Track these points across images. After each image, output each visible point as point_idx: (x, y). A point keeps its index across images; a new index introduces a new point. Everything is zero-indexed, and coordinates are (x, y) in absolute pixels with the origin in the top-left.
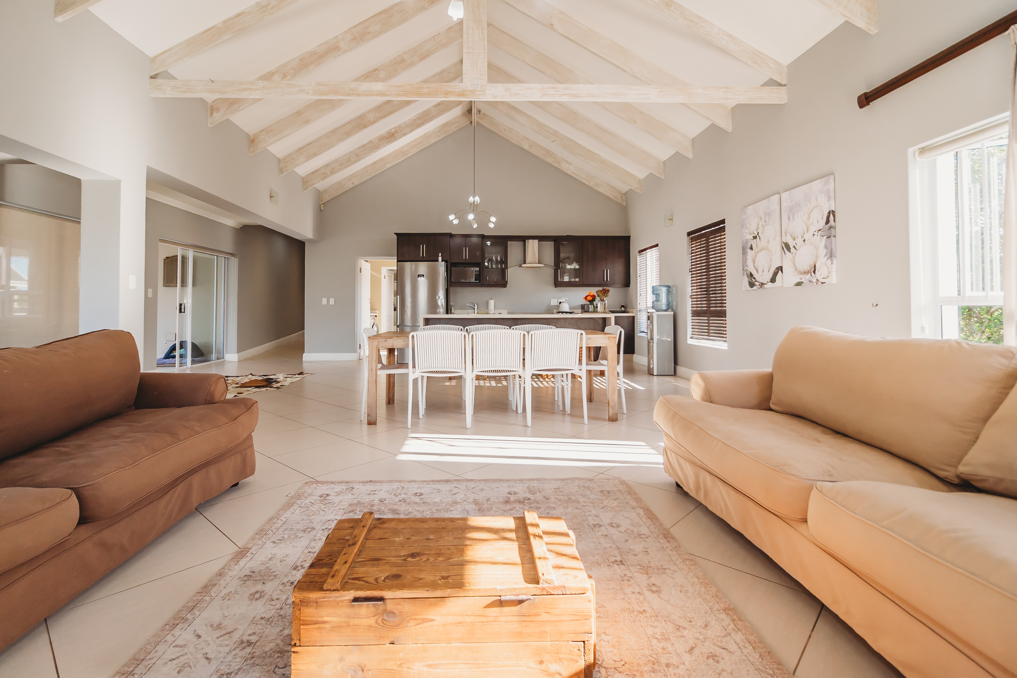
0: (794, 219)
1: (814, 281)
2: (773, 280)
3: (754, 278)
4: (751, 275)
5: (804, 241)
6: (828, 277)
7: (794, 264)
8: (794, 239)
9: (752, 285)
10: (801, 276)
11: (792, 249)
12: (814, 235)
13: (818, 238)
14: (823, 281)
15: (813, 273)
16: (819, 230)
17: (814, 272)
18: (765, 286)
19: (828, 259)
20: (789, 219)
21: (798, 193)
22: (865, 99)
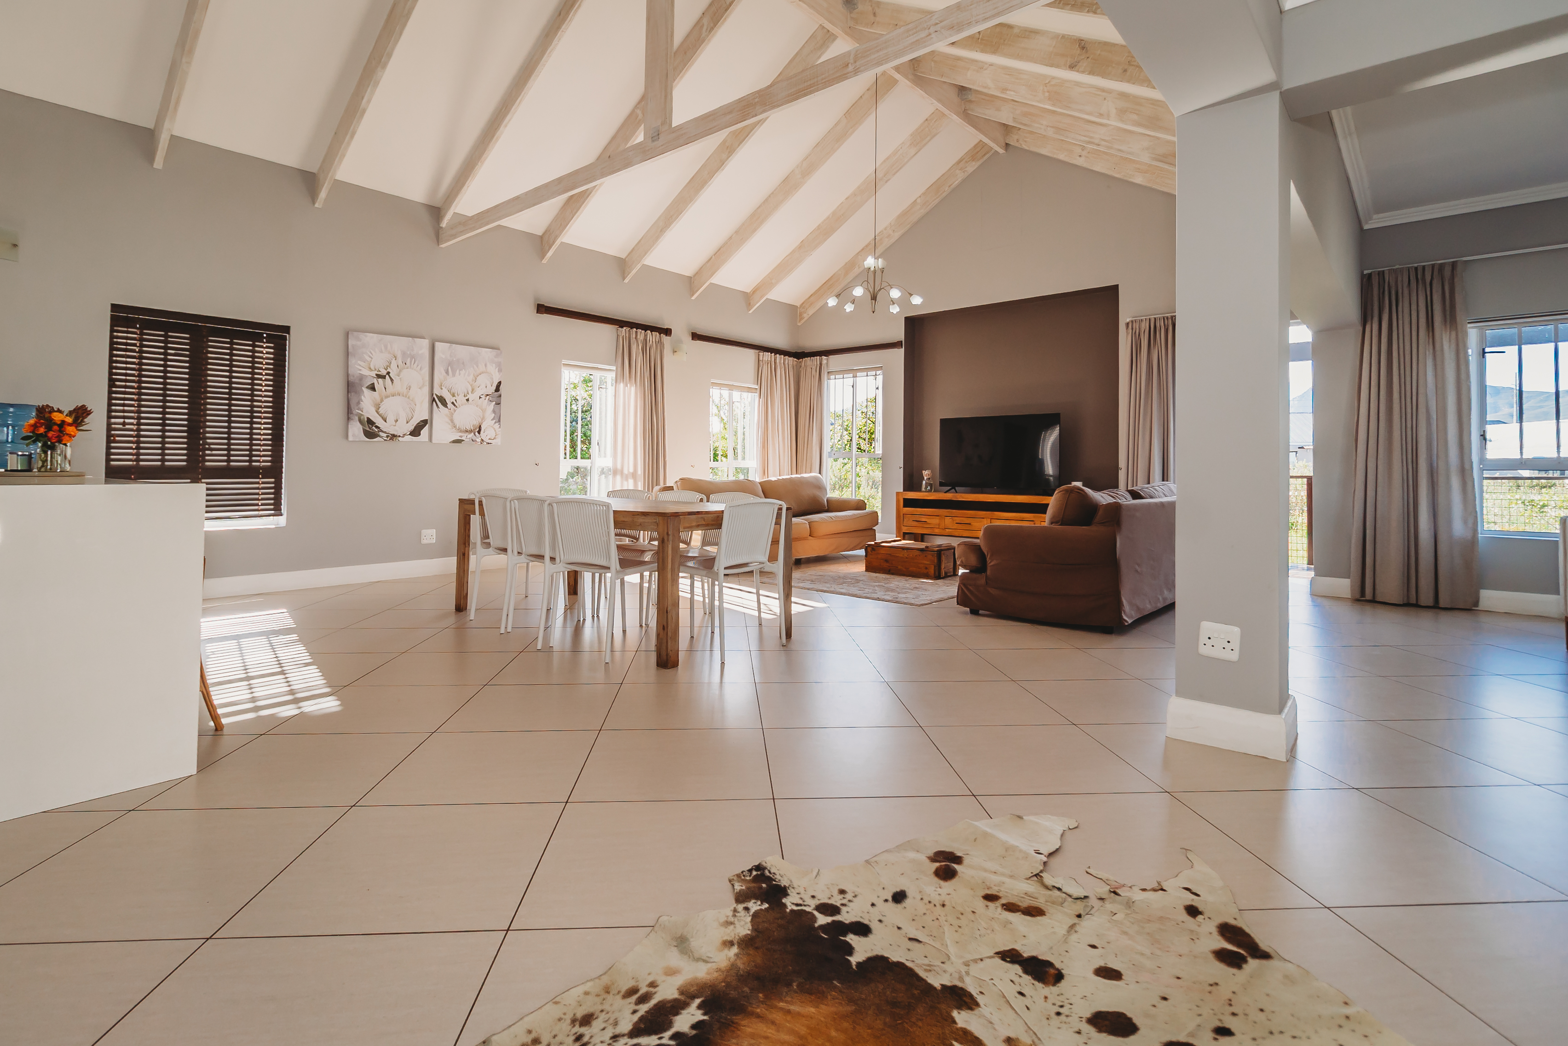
0: (454, 375)
1: (479, 440)
2: (416, 432)
3: (377, 427)
4: (370, 422)
5: (468, 400)
6: (495, 438)
7: (452, 421)
8: (454, 396)
9: (370, 435)
10: (461, 434)
11: (450, 405)
12: (480, 398)
13: (485, 402)
14: (490, 441)
15: (477, 433)
16: (487, 395)
17: (479, 432)
18: (400, 439)
19: (495, 423)
20: (447, 372)
21: (462, 352)
22: (542, 309)
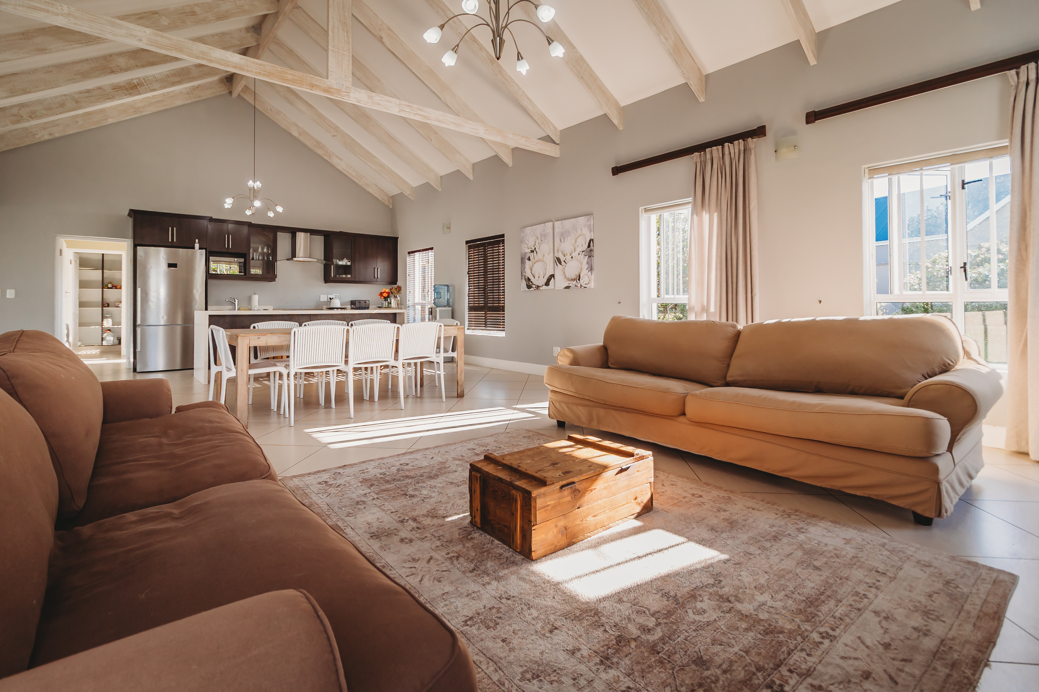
0: (564, 242)
1: (579, 286)
2: (547, 284)
3: (532, 282)
4: (529, 279)
5: (572, 257)
6: (589, 283)
7: (564, 273)
8: (565, 256)
9: (529, 287)
10: (569, 282)
11: (563, 263)
12: (579, 254)
13: (582, 256)
14: (585, 286)
15: (578, 281)
16: (583, 251)
17: (579, 280)
18: (541, 288)
19: (589, 271)
20: (561, 241)
21: (568, 224)
22: (616, 171)
